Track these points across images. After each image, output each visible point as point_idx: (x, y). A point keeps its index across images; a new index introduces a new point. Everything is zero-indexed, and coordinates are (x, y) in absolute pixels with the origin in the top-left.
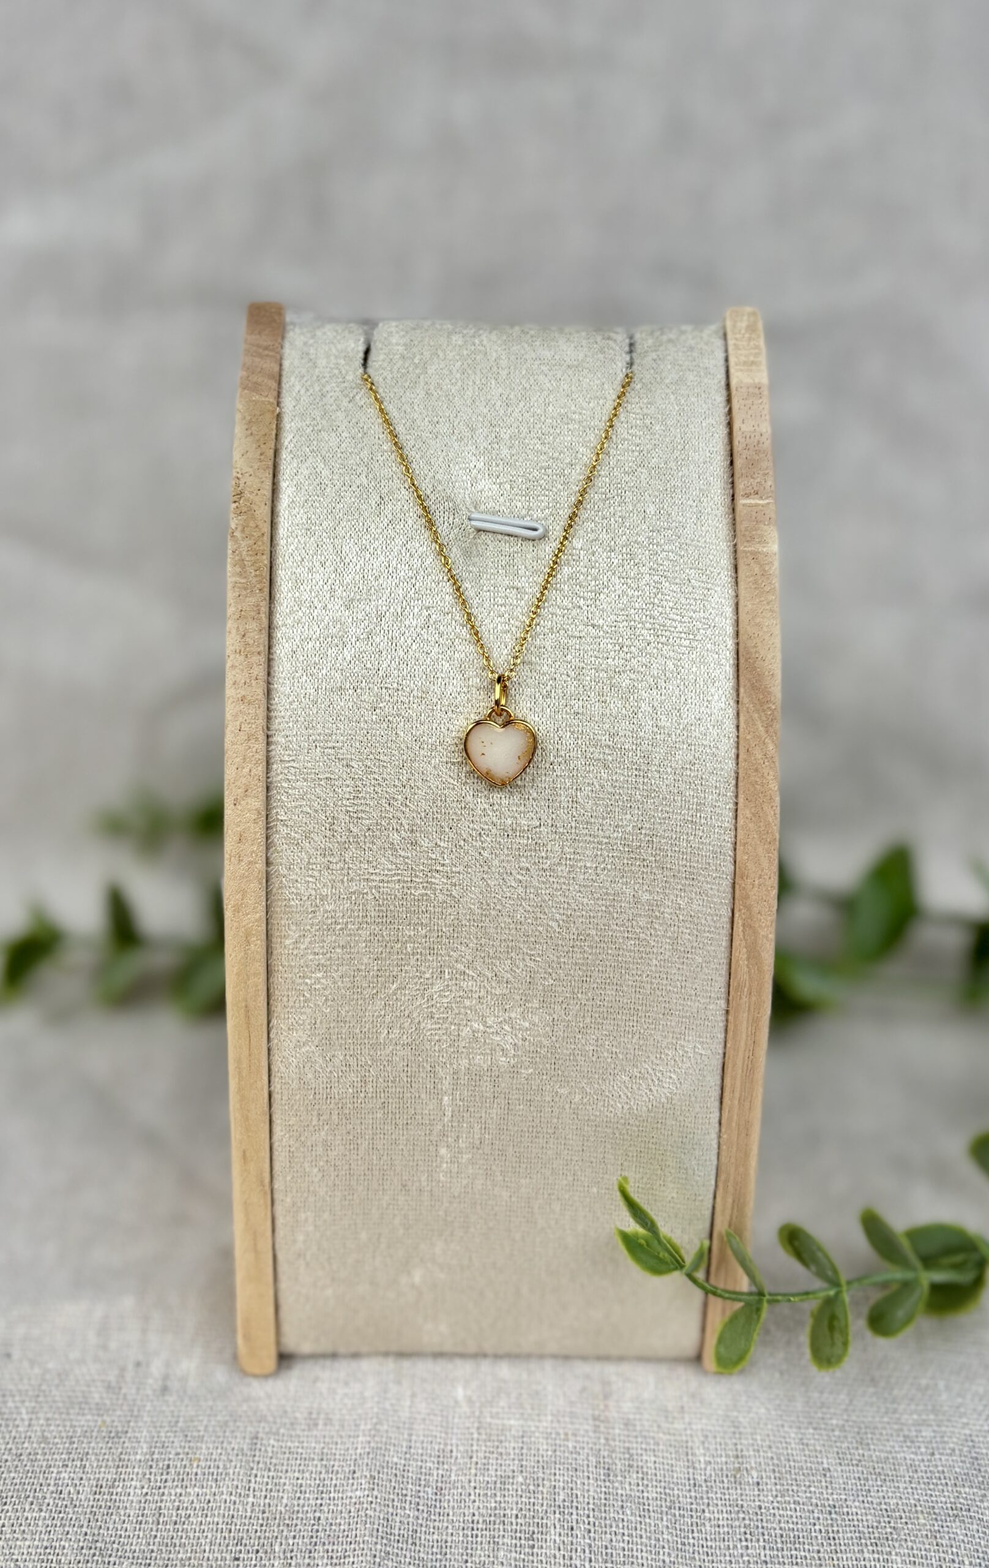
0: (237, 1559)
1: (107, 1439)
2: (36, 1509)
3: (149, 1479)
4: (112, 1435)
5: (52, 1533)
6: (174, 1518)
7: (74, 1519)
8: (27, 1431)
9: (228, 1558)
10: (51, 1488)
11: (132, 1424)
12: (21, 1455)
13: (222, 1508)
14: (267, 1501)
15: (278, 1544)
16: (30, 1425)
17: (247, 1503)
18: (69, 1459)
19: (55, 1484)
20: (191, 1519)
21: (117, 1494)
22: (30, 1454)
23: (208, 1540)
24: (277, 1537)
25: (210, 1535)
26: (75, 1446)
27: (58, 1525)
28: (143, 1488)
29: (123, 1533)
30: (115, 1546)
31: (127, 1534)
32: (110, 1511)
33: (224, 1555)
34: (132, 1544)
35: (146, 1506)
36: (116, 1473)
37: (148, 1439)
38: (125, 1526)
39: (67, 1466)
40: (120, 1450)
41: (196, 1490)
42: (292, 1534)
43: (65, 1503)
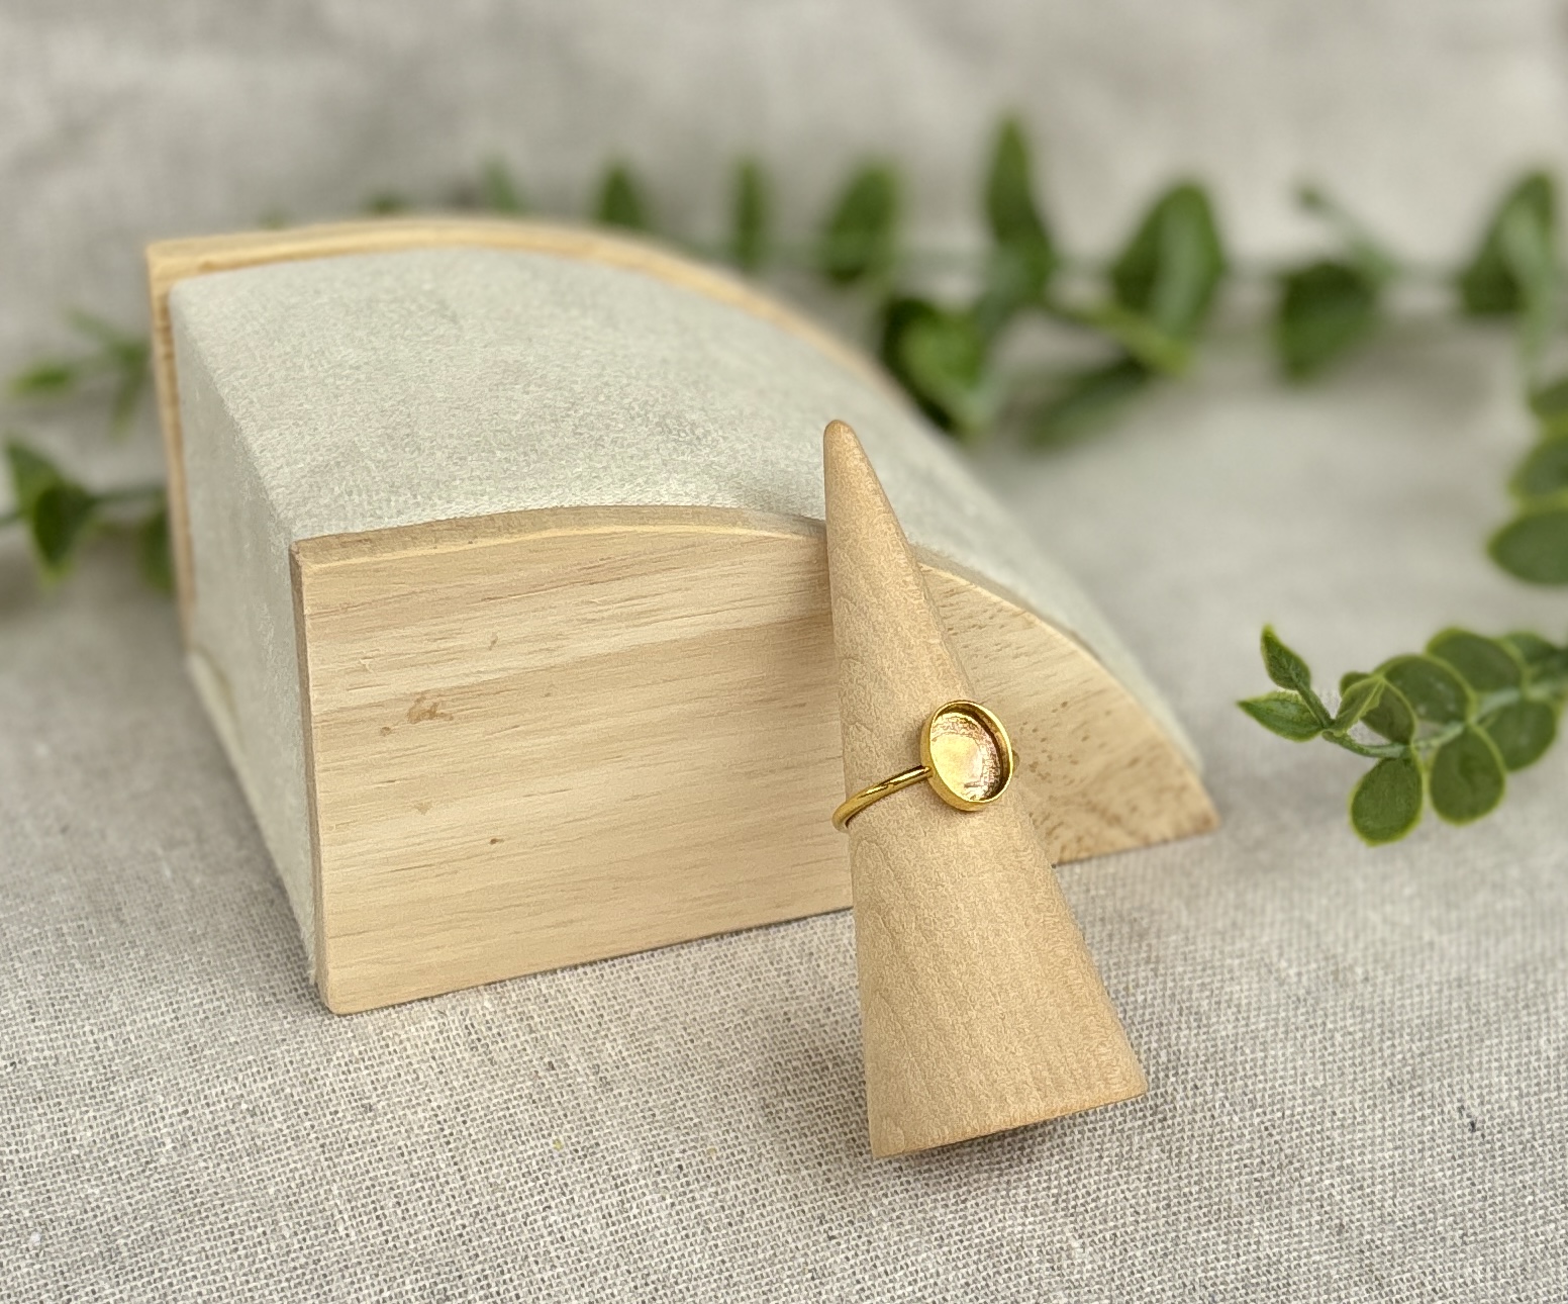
0: (833, 1237)
1: (578, 1161)
2: (548, 1267)
3: (666, 1187)
4: (581, 1153)
5: (586, 1286)
6: (726, 1221)
7: (602, 1262)
8: (465, 1185)
9: (821, 1240)
10: (548, 1239)
11: (596, 1133)
12: (477, 1213)
13: (778, 1191)
14: (824, 1167)
15: (871, 1207)
16: (462, 1178)
17: (803, 1179)
18: (546, 1200)
19: (550, 1234)
20: (748, 1216)
21: (635, 1217)
22: (489, 1209)
23: (784, 1230)
24: (864, 1201)
25: (783, 1224)
26: (542, 1181)
27: (588, 1275)
28: (664, 1199)
29: (673, 1254)
30: (674, 1271)
31: (679, 1253)
32: (640, 1238)
33: (814, 1238)
34: (692, 1262)
35: (681, 1216)
36: (620, 1194)
37: (632, 1145)
38: (670, 1246)
39: (549, 1207)
40: (605, 1167)
41: (733, 1183)
42: (881, 1193)
43: (577, 1249)
